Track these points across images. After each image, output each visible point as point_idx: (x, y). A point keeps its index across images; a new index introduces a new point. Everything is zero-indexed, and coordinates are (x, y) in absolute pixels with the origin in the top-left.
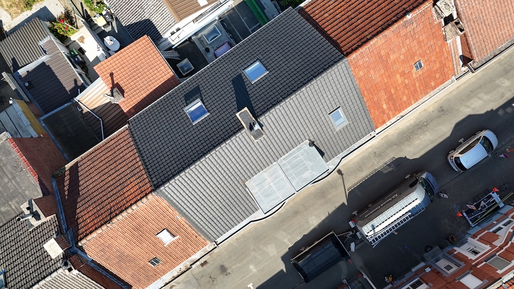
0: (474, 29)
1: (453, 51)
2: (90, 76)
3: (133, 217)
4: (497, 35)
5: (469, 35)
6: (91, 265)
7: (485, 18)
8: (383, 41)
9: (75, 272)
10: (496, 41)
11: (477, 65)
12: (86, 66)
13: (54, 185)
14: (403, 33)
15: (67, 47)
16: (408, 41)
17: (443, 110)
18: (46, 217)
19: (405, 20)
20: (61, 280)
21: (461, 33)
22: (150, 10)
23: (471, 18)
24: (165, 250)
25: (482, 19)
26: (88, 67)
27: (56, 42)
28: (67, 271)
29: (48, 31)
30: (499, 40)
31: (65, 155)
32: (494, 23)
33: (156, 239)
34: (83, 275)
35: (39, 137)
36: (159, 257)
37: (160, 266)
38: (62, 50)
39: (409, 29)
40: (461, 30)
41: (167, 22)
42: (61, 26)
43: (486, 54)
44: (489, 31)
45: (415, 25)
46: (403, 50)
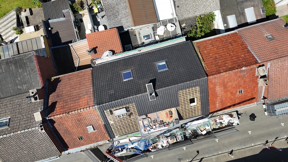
6: (51, 130)
7: (280, 81)
8: (228, 75)
9: (44, 131)
10: (282, 94)
11: (269, 102)
12: (80, 29)
13: (47, 84)
14: (238, 75)
15: (75, 16)
16: (239, 79)
18: (39, 100)
19: (241, 69)
23: (273, 79)
24: (88, 135)
27: (71, 12)
28: (40, 129)
29: (69, 6)
32: (284, 85)
33: (86, 128)
34: (46, 134)
35: (47, 57)
36: (83, 137)
37: (82, 141)
39: (242, 74)
40: (266, 84)
41: (128, 24)
46: (236, 83)
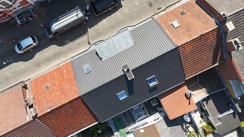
0: (20, 100)
1: (31, 92)
2: (200, 104)
3: (190, 36)
4: (10, 97)
5: (22, 98)
6: (213, 15)
7: (14, 105)
8: (62, 101)
9: (222, 13)
10: (11, 94)
11: (20, 84)
12: (201, 109)
13: (225, 56)
14: (52, 104)
15: (208, 120)
17: (38, 65)
18: (231, 42)
19: (51, 109)
20: (229, 11)
21: (26, 100)
22: (167, 131)
23: (21, 106)
24: (177, 18)
25: (16, 105)
26: (200, 109)
27: (213, 123)
28: (226, 14)
29: (216, 128)
30: (9, 94)
31: (217, 70)
32: (11, 102)
34: (218, 11)
35: (228, 80)
36: (181, 15)
37: (180, 11)
38: (211, 118)
39: (50, 105)
40: (26, 101)
41: (160, 124)
42: (210, 130)
43: (16, 88)
44: (13, 99)
45: (47, 106)
